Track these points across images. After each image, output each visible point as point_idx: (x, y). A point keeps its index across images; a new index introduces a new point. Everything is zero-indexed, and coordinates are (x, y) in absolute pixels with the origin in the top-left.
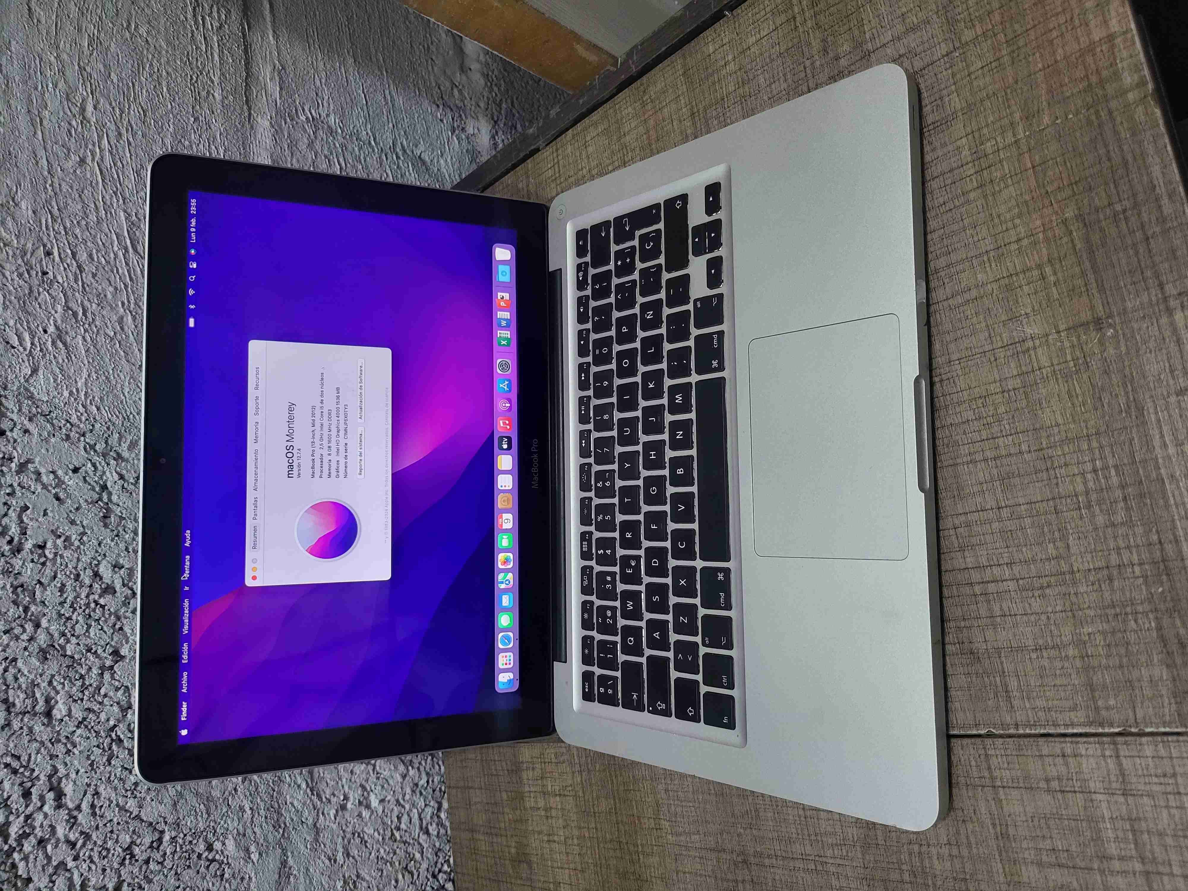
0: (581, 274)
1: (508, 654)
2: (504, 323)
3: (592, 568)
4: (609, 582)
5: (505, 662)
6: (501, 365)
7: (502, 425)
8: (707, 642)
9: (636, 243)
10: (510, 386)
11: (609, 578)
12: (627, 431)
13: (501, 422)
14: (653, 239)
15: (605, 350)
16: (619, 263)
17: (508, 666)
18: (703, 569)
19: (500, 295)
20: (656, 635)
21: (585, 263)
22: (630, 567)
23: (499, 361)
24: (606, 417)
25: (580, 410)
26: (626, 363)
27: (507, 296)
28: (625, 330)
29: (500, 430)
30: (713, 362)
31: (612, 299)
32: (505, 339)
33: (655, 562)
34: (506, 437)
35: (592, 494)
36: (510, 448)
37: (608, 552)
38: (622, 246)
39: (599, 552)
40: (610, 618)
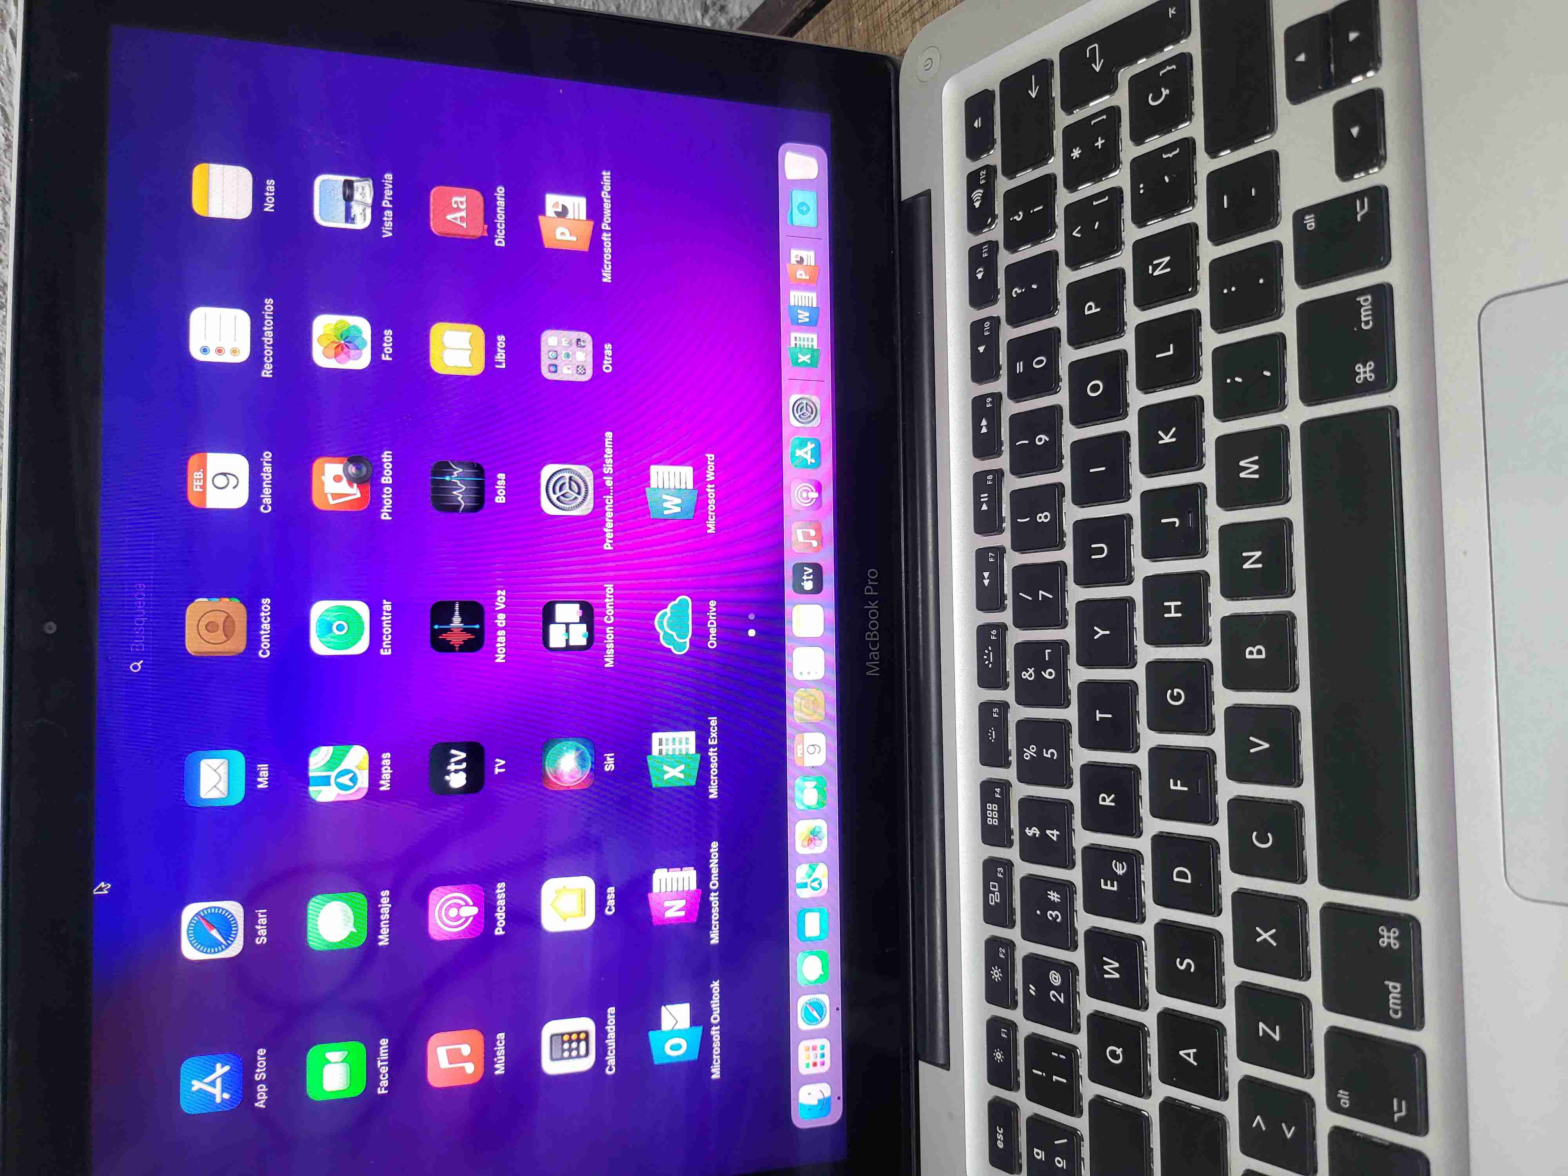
0: (978, 194)
1: (819, 1042)
2: (804, 316)
3: (1008, 865)
4: (1053, 906)
5: (813, 1060)
6: (797, 407)
7: (801, 539)
8: (1345, 1102)
9: (1121, 98)
10: (818, 453)
11: (1054, 896)
12: (1101, 550)
13: (799, 532)
14: (1167, 81)
15: (1040, 362)
16: (1076, 153)
17: (819, 1070)
18: (1330, 911)
19: (795, 254)
20: (1188, 1054)
21: (987, 167)
22: (1112, 876)
23: (793, 398)
24: (1043, 517)
25: (977, 504)
26: (1095, 388)
27: (809, 256)
28: (1091, 309)
29: (796, 549)
30: (1360, 368)
31: (1056, 242)
32: (803, 350)
33: (1182, 875)
34: (810, 565)
35: (1008, 695)
36: (818, 588)
37: (1053, 834)
38: (1080, 114)
39: (1030, 832)
40: (1058, 989)
